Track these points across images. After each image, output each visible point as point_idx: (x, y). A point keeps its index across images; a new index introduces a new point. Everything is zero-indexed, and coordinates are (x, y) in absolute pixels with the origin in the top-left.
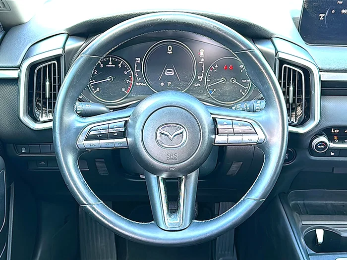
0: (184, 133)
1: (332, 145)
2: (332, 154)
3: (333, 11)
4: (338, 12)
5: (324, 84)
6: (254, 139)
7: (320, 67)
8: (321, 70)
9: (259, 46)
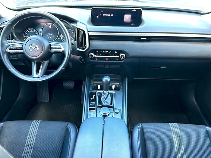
0: (37, 47)
1: (95, 56)
2: (97, 59)
3: (101, 15)
4: (102, 15)
5: (89, 36)
6: (61, 50)
7: (89, 31)
8: (88, 31)
9: (71, 24)
